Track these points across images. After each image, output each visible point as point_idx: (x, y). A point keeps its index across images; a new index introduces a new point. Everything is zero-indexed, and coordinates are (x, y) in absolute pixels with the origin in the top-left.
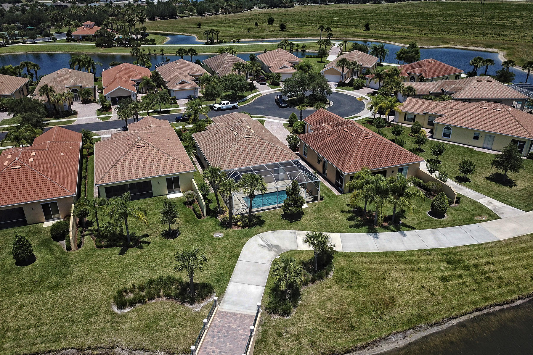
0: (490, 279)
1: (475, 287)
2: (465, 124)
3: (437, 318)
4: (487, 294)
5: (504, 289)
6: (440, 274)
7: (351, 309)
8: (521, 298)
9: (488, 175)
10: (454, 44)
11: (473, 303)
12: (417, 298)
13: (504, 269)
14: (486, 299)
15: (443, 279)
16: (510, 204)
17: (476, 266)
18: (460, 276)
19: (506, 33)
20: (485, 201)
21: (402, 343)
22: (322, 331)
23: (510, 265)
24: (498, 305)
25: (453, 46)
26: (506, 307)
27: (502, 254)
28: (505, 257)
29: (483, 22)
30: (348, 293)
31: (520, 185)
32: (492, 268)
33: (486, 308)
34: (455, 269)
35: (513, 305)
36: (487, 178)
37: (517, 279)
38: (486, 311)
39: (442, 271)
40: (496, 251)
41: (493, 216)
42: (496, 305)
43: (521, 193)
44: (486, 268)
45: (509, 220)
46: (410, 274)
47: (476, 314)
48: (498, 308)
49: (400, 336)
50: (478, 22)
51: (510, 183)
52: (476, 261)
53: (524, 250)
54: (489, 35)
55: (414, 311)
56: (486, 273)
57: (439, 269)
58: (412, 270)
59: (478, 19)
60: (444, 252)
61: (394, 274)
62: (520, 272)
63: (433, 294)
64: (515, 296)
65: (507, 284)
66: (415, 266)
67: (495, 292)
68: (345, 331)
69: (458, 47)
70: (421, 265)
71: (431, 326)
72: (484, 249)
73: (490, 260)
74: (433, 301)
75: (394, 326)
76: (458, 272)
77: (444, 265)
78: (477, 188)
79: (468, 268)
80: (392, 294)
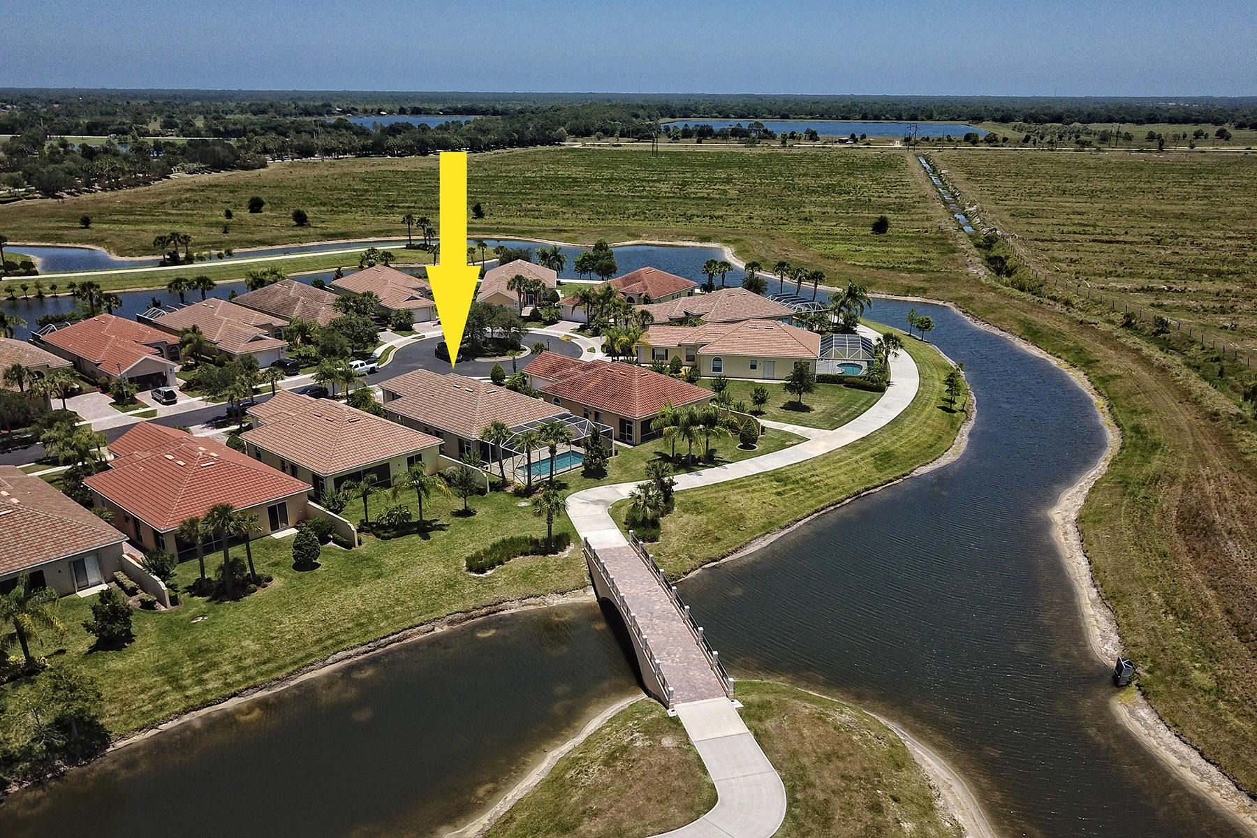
0: (817, 487)
1: (808, 495)
2: (738, 351)
3: (786, 522)
4: (821, 498)
5: (833, 492)
6: (774, 491)
7: (710, 527)
8: (849, 498)
9: (782, 405)
10: (649, 237)
11: (812, 507)
12: (762, 512)
13: (828, 478)
14: (821, 502)
15: (779, 494)
16: (814, 427)
17: (803, 479)
18: (792, 490)
19: (721, 213)
20: (789, 428)
21: (764, 544)
22: (694, 546)
23: (832, 474)
24: (832, 505)
25: (648, 242)
26: (838, 505)
27: (822, 467)
28: (825, 469)
29: (674, 193)
30: (700, 517)
31: (818, 408)
32: (818, 478)
33: (822, 509)
34: (786, 485)
35: (844, 503)
36: (781, 408)
37: (841, 483)
38: (824, 512)
39: (775, 488)
40: (816, 465)
41: (804, 439)
42: (830, 506)
43: (821, 416)
44: (813, 480)
45: (818, 439)
46: (748, 495)
47: (816, 515)
48: (832, 508)
49: (761, 539)
50: (666, 192)
51: (807, 409)
52: (802, 476)
53: (840, 460)
54: (696, 219)
55: (765, 520)
56: (813, 483)
57: (771, 487)
58: (748, 492)
59: (664, 187)
60: (770, 474)
61: (734, 498)
62: (842, 478)
63: (775, 506)
64: (843, 496)
65: (834, 488)
66: (750, 489)
67: (827, 495)
68: (713, 543)
69: (656, 242)
70: (754, 487)
71: (783, 529)
72: (804, 465)
73: (814, 473)
74: (777, 511)
75: (753, 533)
76: (790, 487)
77: (775, 484)
78: (775, 419)
79: (797, 482)
80: (739, 512)
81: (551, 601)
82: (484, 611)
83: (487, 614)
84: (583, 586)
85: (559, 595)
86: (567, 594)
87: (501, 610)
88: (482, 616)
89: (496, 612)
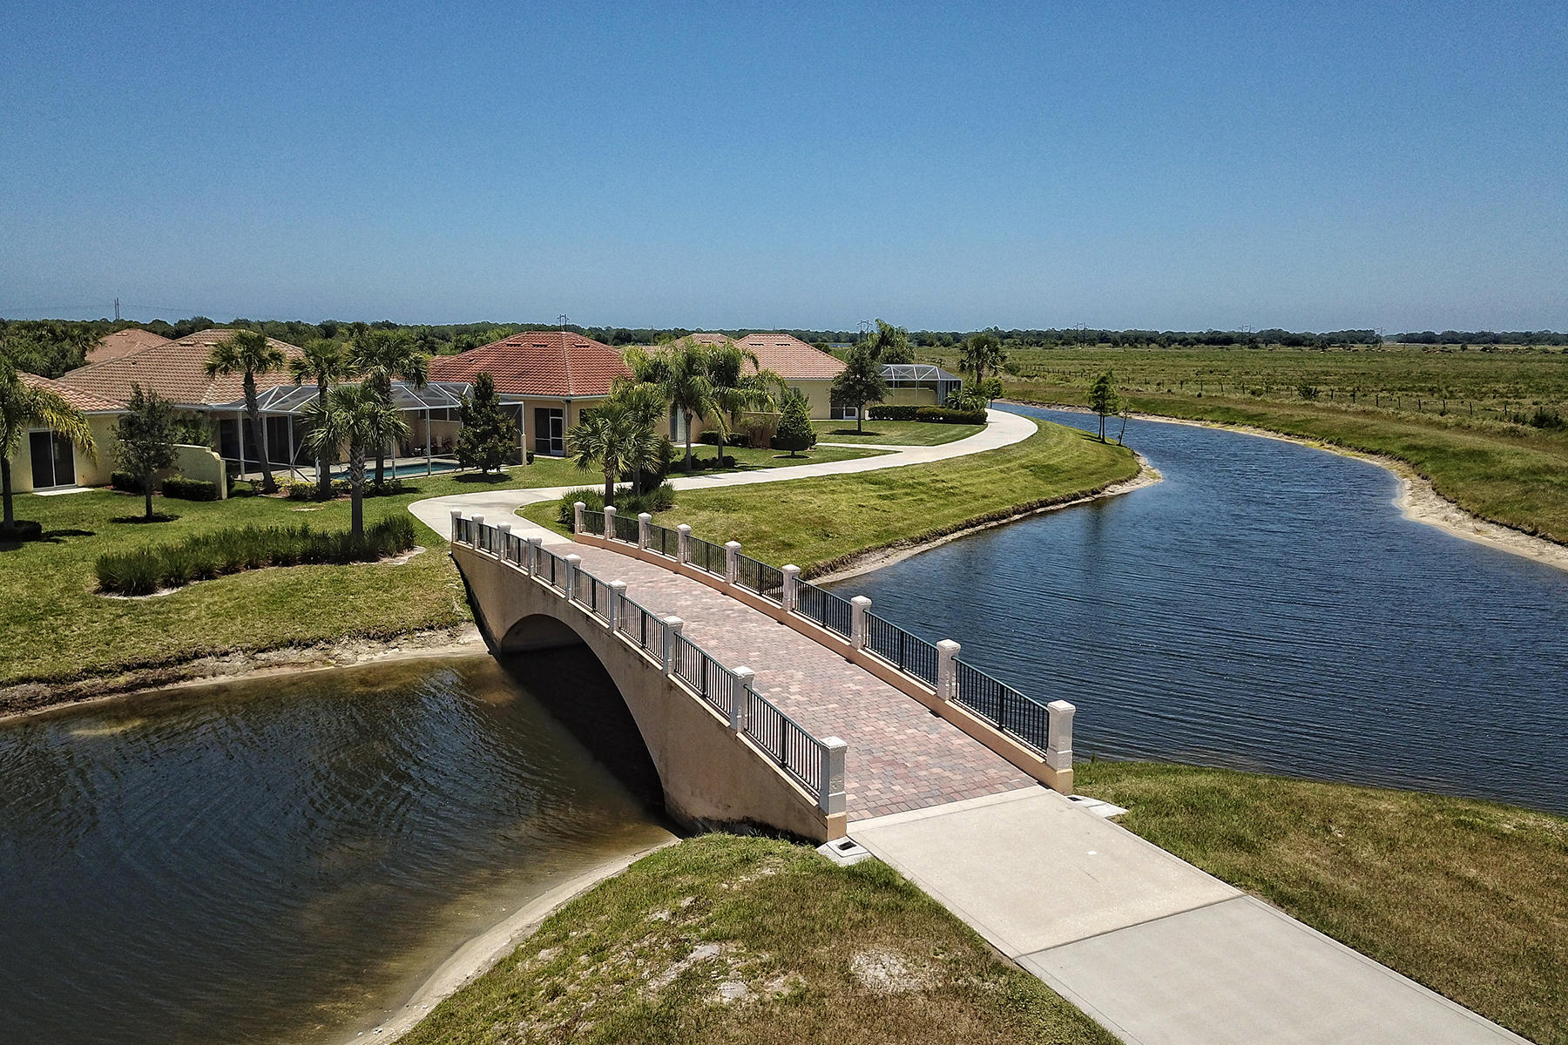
1: (941, 501)
3: (919, 534)
4: (967, 507)
5: (986, 501)
6: (874, 494)
7: (764, 528)
11: (958, 518)
12: (864, 516)
13: (965, 485)
14: (969, 514)
15: (884, 498)
16: (899, 445)
17: (920, 484)
18: (907, 494)
28: (955, 476)
30: (735, 515)
31: (891, 434)
32: (947, 484)
34: (892, 489)
37: (992, 492)
39: (874, 491)
44: (939, 485)
45: (916, 451)
46: (824, 496)
51: (872, 434)
52: (915, 481)
55: (874, 528)
57: (866, 490)
58: (821, 492)
60: (853, 475)
63: (885, 512)
66: (824, 489)
68: (778, 550)
70: (831, 487)
71: (916, 543)
73: (935, 478)
74: (893, 518)
76: (900, 491)
77: (871, 486)
79: (911, 486)
80: (817, 514)
81: (347, 655)
82: (122, 680)
83: (130, 687)
84: (450, 624)
85: (375, 644)
86: (401, 639)
87: (183, 678)
88: (112, 691)
89: (164, 683)
